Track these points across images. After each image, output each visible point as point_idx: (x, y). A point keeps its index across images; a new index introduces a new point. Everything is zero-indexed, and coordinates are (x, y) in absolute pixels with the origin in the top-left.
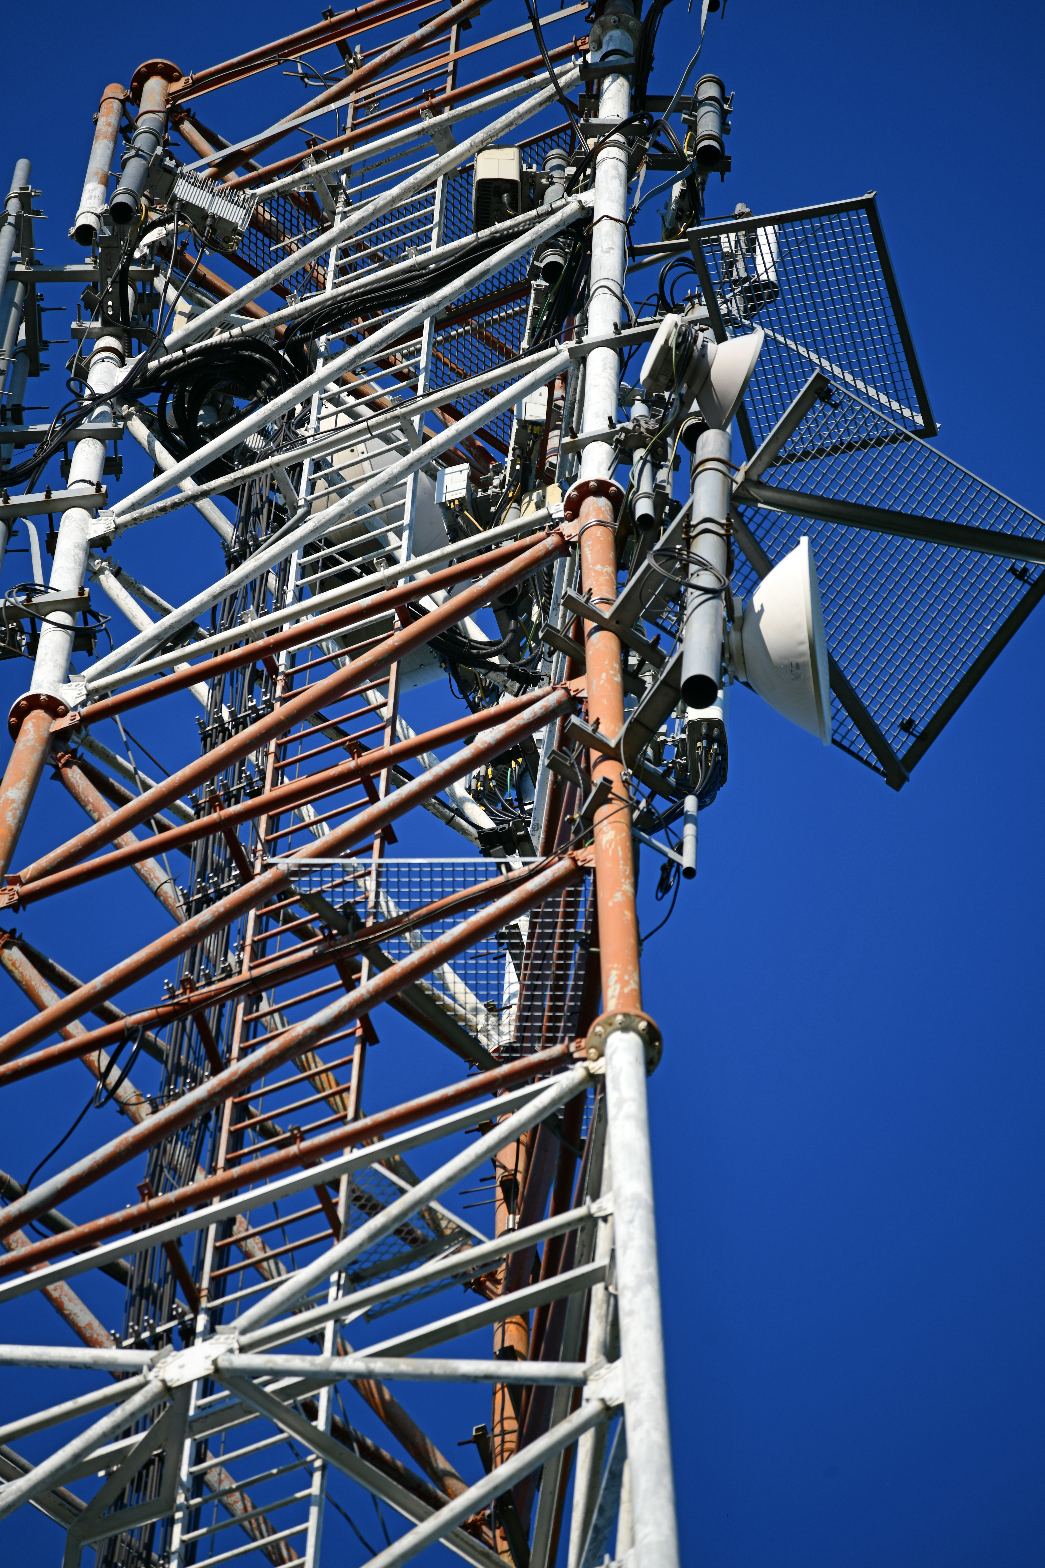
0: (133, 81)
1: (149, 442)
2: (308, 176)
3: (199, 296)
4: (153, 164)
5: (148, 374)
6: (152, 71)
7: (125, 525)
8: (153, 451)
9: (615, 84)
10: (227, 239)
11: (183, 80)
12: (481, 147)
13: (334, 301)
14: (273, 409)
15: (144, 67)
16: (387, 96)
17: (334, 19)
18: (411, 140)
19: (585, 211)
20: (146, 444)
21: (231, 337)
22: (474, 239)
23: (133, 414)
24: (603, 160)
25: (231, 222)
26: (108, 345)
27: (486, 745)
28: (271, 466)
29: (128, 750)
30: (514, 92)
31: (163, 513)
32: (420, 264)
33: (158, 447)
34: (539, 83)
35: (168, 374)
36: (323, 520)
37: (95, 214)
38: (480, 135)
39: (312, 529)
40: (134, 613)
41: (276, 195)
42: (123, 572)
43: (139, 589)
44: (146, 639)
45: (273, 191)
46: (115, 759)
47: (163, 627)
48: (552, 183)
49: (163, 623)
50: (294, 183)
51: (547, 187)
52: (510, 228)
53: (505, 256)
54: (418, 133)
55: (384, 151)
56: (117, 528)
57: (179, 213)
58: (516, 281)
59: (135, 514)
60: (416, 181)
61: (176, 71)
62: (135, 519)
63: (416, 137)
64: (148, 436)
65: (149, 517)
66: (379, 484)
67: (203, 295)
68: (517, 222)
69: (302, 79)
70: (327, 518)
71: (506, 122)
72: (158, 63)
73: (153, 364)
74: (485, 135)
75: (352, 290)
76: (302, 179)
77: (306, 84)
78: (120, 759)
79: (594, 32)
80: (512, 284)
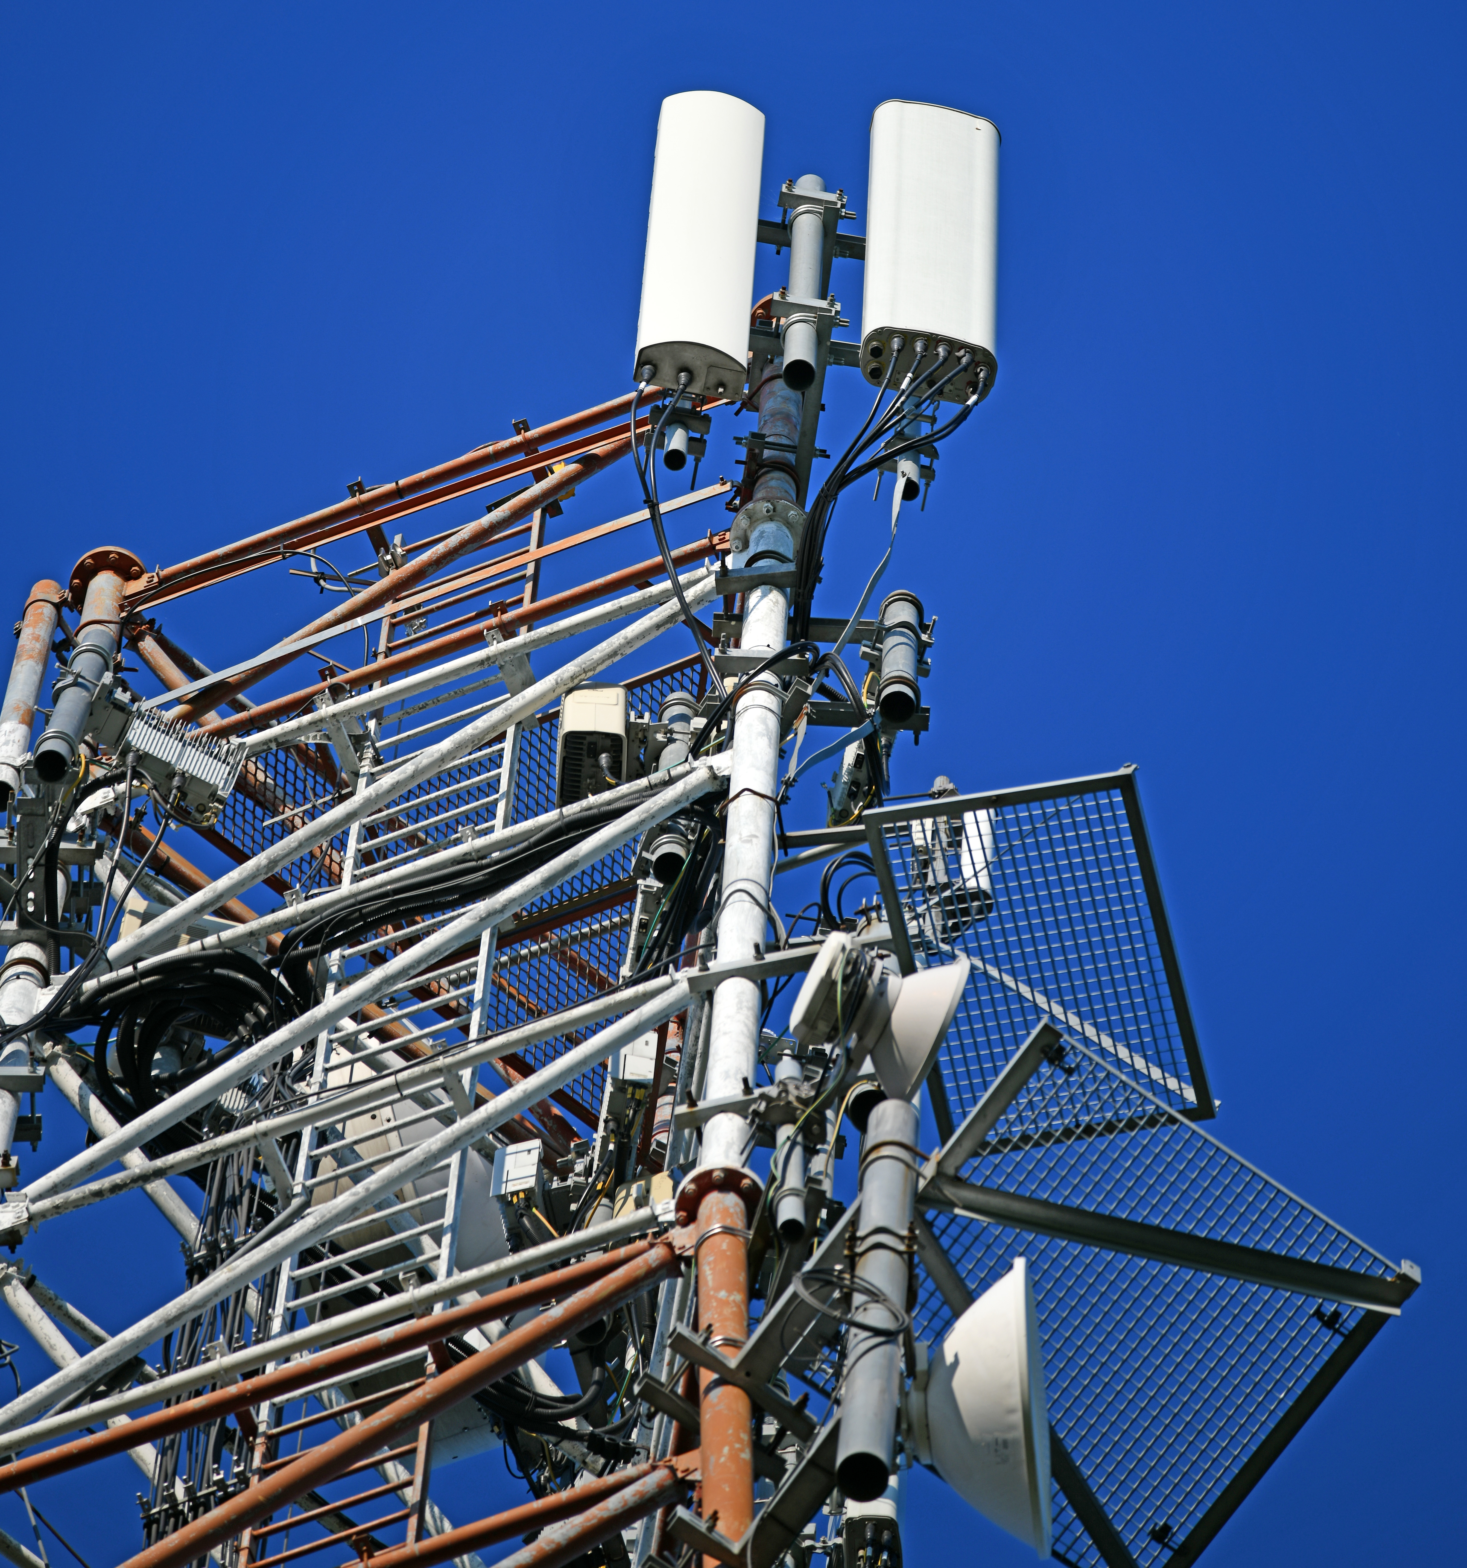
0: (74, 577)
1: (81, 1097)
2: (321, 720)
3: (159, 888)
4: (99, 697)
5: (82, 998)
6: (101, 563)
7: (43, 1214)
8: (86, 1109)
9: (765, 600)
10: (201, 808)
11: (145, 578)
12: (571, 685)
13: (352, 901)
14: (261, 1053)
15: (90, 557)
16: (438, 608)
17: (365, 496)
18: (470, 672)
19: (718, 782)
20: (76, 1099)
21: (204, 948)
22: (556, 817)
23: (59, 1056)
24: (746, 709)
25: (208, 784)
26: (26, 956)
27: (553, 1546)
28: (255, 1136)
29: (38, 1538)
30: (621, 608)
31: (98, 1199)
32: (478, 851)
33: (94, 1104)
34: (656, 595)
35: (110, 1000)
36: (328, 1216)
37: (13, 767)
38: (569, 669)
39: (311, 1227)
40: (53, 1342)
41: (274, 746)
42: (38, 1282)
43: (60, 1308)
44: (69, 1379)
45: (270, 740)
46: (20, 1550)
47: (94, 1363)
48: (671, 741)
49: (93, 1358)
50: (300, 729)
51: (664, 745)
52: (609, 803)
53: (600, 842)
54: (481, 663)
55: (431, 687)
56: (30, 1218)
57: (134, 768)
58: (615, 879)
59: (58, 1199)
60: (476, 732)
61: (136, 564)
62: (57, 1207)
63: (478, 669)
64: (80, 1088)
65: (77, 1204)
66: (410, 1165)
67: (165, 887)
68: (619, 794)
69: (317, 580)
70: (334, 1212)
71: (608, 650)
72: (110, 552)
73: (90, 985)
74: (577, 669)
75: (380, 886)
76: (312, 724)
77: (322, 588)
78: (25, 1551)
79: (737, 525)
80: (611, 883)
